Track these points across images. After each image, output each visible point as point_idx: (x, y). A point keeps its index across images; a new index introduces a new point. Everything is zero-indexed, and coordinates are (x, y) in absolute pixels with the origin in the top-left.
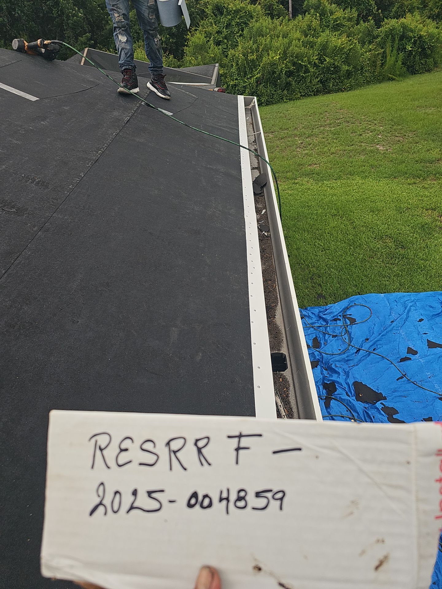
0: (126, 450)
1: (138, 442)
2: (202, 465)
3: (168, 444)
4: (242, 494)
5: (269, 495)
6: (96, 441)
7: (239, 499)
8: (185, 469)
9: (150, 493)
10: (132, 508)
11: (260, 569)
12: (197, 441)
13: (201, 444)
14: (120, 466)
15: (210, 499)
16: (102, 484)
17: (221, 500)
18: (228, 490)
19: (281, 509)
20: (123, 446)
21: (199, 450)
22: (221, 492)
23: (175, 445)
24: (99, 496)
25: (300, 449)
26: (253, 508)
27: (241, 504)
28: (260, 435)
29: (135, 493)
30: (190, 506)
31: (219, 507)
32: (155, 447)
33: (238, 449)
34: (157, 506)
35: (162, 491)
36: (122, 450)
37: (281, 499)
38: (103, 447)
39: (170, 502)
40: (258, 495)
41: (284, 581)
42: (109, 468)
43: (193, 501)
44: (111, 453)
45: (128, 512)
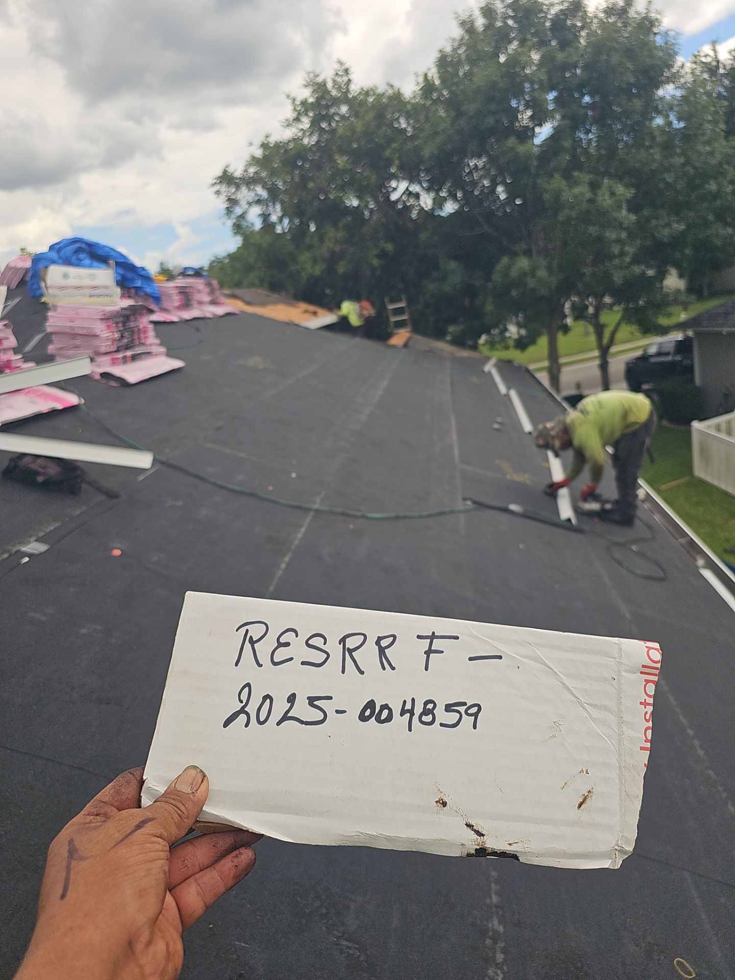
0: (287, 644)
1: (303, 637)
2: (384, 668)
3: (343, 641)
4: (430, 706)
5: (462, 709)
6: (247, 631)
7: (426, 712)
8: (362, 673)
9: (312, 701)
10: (285, 718)
11: (444, 804)
12: (380, 639)
13: (384, 643)
14: (275, 664)
15: (390, 710)
16: (248, 685)
17: (403, 713)
18: (413, 700)
19: (475, 727)
20: (282, 640)
21: (382, 651)
22: (405, 702)
23: (351, 643)
24: (241, 702)
25: (500, 657)
26: (442, 725)
27: (428, 718)
28: (457, 638)
29: (292, 699)
30: (363, 718)
31: (399, 721)
32: (325, 644)
33: (428, 653)
34: (321, 716)
35: (330, 698)
36: (280, 645)
37: (476, 715)
38: (254, 639)
39: (338, 712)
40: (449, 708)
41: (472, 822)
42: (260, 665)
43: (368, 713)
44: (264, 649)
45: (278, 724)
